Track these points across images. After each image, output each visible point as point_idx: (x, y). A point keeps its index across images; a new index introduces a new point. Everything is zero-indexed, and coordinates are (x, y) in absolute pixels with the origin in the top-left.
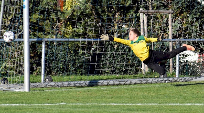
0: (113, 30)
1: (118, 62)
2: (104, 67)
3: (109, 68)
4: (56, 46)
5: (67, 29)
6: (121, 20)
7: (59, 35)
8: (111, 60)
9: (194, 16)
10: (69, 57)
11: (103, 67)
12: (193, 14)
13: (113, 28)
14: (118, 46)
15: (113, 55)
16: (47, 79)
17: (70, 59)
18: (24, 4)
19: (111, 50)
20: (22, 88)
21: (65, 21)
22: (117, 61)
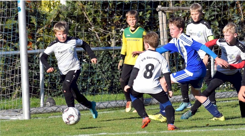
0: (110, 35)
1: (118, 76)
2: (101, 83)
3: (107, 84)
4: (38, 59)
5: (51, 36)
6: (119, 22)
7: (42, 45)
8: (108, 74)
9: (212, 13)
10: (56, 72)
11: (99, 83)
12: (210, 11)
13: (110, 32)
14: (117, 55)
15: (111, 67)
16: (48, 102)
17: (56, 74)
18: (19, 7)
19: (108, 60)
20: (21, 115)
21: (48, 25)
22: (116, 75)
